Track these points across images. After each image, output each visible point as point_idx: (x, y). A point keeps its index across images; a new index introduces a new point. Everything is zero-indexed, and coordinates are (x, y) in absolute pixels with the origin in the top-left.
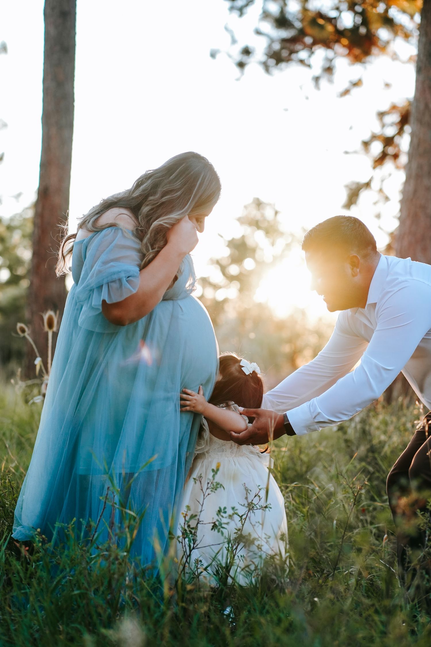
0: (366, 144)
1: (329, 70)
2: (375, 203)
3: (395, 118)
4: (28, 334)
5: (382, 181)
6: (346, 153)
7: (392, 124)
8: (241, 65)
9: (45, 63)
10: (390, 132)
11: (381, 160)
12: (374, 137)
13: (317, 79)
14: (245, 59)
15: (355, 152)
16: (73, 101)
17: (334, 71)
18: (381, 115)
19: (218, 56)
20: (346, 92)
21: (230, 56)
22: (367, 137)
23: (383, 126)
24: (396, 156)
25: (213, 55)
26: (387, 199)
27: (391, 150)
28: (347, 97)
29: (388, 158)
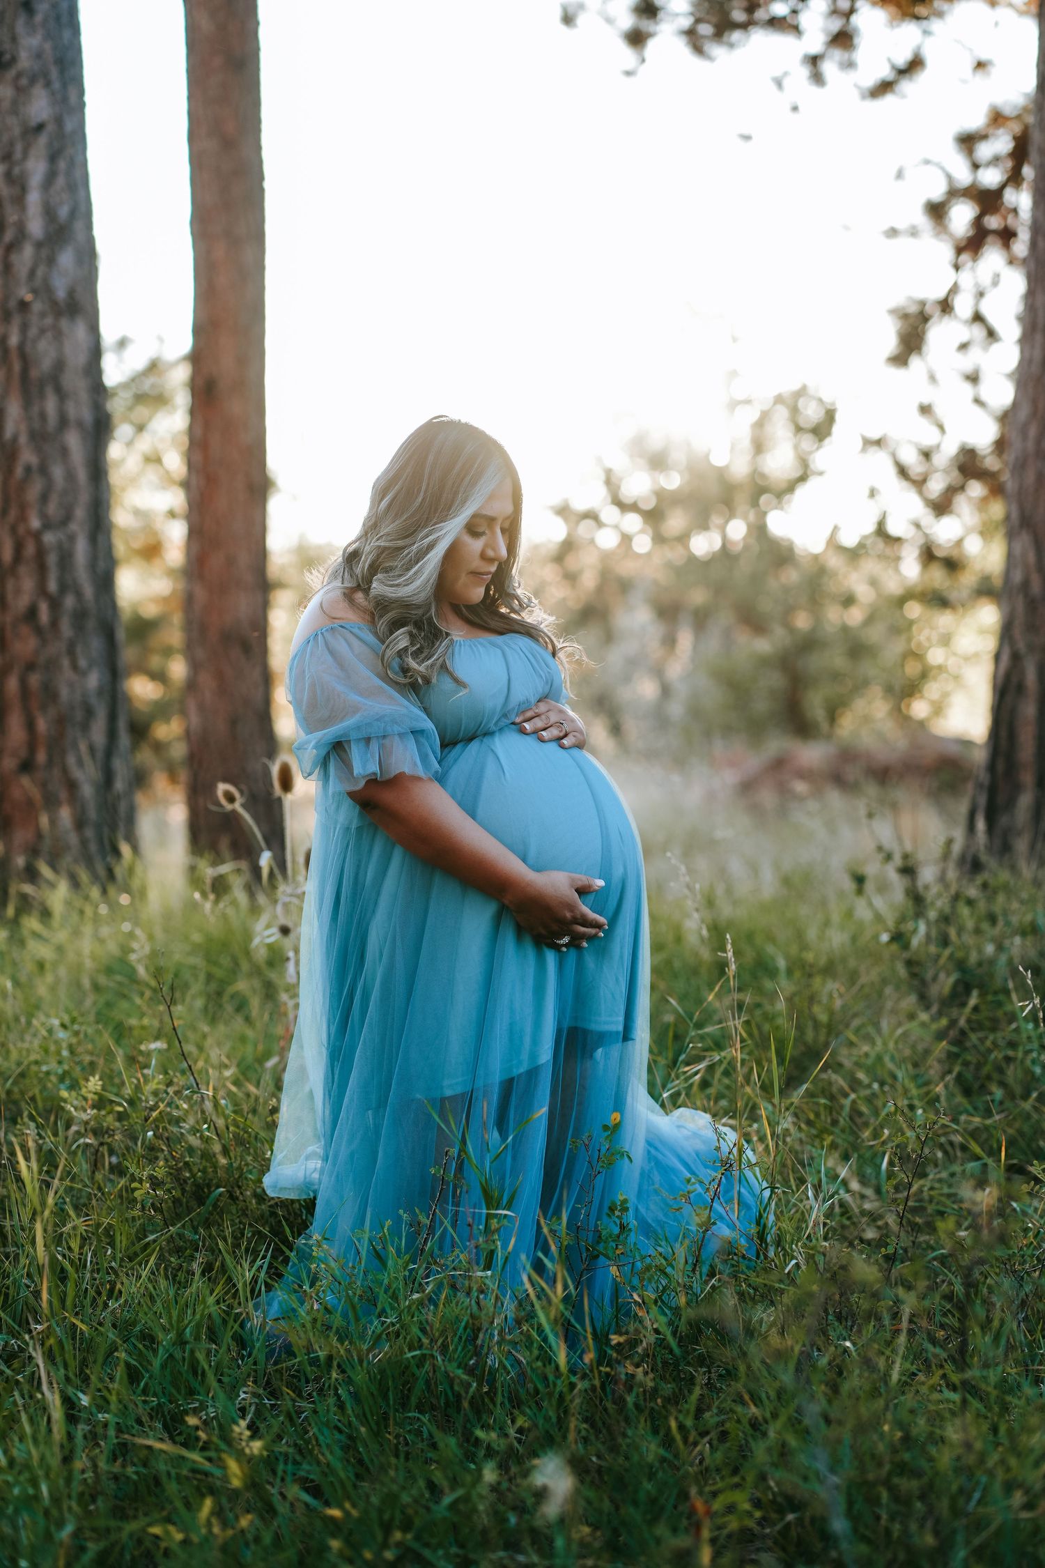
0: (937, 211)
1: (843, 39)
2: (964, 347)
3: (1001, 144)
4: (243, 805)
5: (981, 294)
6: (893, 233)
7: (995, 161)
8: (636, 39)
9: (191, 97)
10: (991, 178)
11: (973, 245)
12: (954, 193)
13: (814, 61)
14: (646, 25)
15: (914, 232)
16: (261, 178)
17: (856, 41)
18: (968, 141)
19: (581, 20)
20: (884, 88)
21: (609, 21)
22: (937, 192)
23: (976, 166)
24: (1007, 236)
25: (568, 19)
26: (991, 334)
27: (993, 222)
28: (889, 100)
29: (990, 239)
